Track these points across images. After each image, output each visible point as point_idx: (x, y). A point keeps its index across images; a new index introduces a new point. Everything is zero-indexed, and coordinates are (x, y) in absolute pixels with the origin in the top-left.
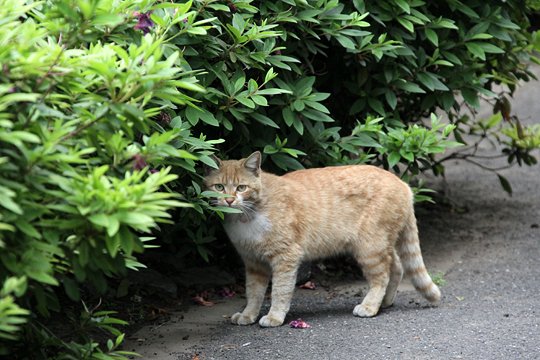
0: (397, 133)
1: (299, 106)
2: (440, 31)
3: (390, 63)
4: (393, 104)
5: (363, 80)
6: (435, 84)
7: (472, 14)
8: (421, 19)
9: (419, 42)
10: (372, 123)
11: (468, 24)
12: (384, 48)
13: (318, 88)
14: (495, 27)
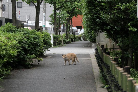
0: (31, 56)
1: (22, 53)
2: (34, 48)
3: (30, 50)
4: (30, 53)
5: (27, 51)
6: (33, 52)
7: (36, 46)
8: (32, 46)
9: (32, 48)
10: (29, 55)
11: (36, 47)
12: (29, 48)
13: (24, 51)
14: (38, 48)
